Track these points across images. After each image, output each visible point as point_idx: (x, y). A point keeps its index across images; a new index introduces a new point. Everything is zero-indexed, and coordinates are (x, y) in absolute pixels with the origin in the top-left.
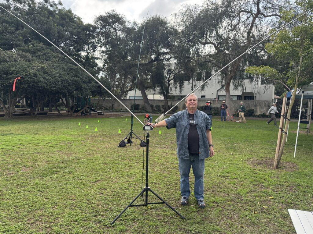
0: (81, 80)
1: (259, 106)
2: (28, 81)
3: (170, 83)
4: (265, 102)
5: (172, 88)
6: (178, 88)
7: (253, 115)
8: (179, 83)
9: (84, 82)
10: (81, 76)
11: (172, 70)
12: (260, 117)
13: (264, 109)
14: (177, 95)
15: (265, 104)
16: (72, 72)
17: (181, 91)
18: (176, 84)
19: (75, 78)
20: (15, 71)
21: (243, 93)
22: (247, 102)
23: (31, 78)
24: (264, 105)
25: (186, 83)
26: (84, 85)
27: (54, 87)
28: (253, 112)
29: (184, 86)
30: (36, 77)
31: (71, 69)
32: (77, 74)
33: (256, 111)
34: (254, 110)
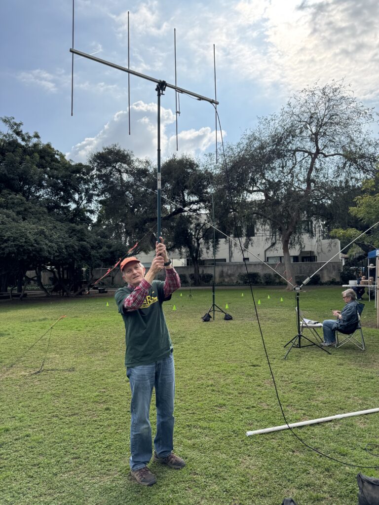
0: (89, 245)
1: (326, 270)
2: (29, 250)
3: (199, 242)
4: (334, 264)
5: (203, 249)
6: (211, 249)
7: (319, 282)
8: (213, 242)
9: (93, 248)
10: (88, 240)
11: (202, 225)
12: (330, 285)
13: (333, 274)
14: (209, 258)
15: (334, 267)
16: (75, 235)
17: (214, 253)
18: (208, 242)
19: (81, 242)
20: (12, 237)
21: (301, 252)
22: (309, 265)
23: (32, 246)
24: (332, 269)
25: (222, 241)
26: (93, 252)
27: (58, 256)
28: (319, 279)
29: (219, 246)
30: (38, 244)
31: (74, 230)
32: (82, 237)
33: (323, 277)
34: (320, 275)
